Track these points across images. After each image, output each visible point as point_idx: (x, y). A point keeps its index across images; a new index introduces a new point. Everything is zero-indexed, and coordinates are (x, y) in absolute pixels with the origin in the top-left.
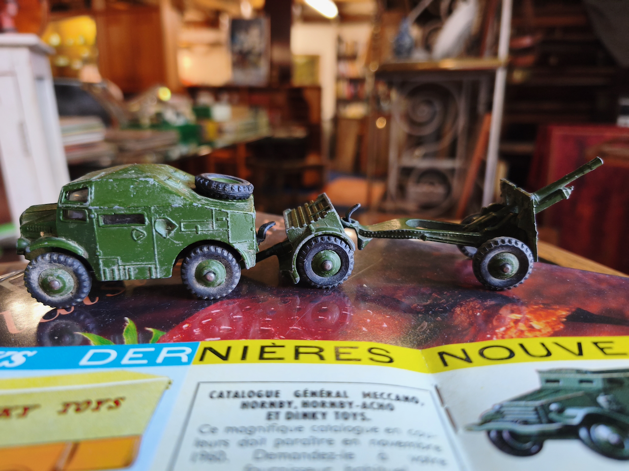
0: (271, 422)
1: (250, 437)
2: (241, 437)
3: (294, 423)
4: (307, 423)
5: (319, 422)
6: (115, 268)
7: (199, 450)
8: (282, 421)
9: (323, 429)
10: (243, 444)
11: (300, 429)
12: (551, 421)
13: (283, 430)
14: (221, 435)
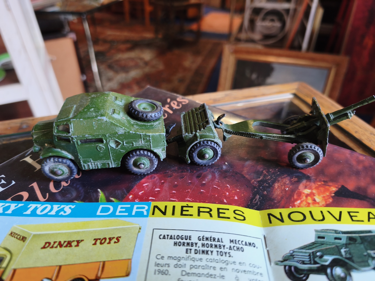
0: (188, 255)
1: (179, 263)
2: (175, 262)
3: (198, 256)
4: (204, 256)
5: (209, 256)
6: (90, 164)
7: (157, 268)
8: (193, 255)
9: (212, 261)
10: (176, 266)
11: (201, 259)
12: (316, 263)
13: (193, 260)
14: (165, 261)
